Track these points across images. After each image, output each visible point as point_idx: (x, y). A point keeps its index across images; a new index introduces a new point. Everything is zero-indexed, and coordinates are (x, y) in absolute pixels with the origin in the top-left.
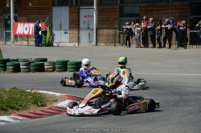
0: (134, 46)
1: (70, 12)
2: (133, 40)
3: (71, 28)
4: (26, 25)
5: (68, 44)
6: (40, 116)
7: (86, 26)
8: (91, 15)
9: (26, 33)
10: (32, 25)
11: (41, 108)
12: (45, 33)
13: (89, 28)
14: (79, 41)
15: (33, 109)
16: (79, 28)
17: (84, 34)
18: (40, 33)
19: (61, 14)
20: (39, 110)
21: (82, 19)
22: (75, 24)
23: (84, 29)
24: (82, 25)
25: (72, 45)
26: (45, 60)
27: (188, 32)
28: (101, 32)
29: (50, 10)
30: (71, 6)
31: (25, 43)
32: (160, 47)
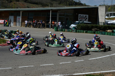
0: (31, 27)
1: (14, 18)
2: (31, 26)
3: (14, 22)
4: (2, 20)
5: (13, 26)
6: (5, 45)
7: (18, 21)
8: (20, 19)
9: (2, 23)
10: (3, 21)
11: (5, 44)
12: (7, 23)
13: (19, 22)
14: (16, 25)
15: (3, 44)
16: (16, 22)
17: (18, 23)
18: (5, 23)
19: (12, 18)
20: (4, 44)
21: (17, 19)
22: (15, 21)
23: (18, 22)
24: (17, 21)
25: (14, 26)
26: (7, 30)
27: (46, 24)
28: (22, 23)
29: (8, 17)
30: (14, 16)
31: (1, 25)
32: (38, 28)
